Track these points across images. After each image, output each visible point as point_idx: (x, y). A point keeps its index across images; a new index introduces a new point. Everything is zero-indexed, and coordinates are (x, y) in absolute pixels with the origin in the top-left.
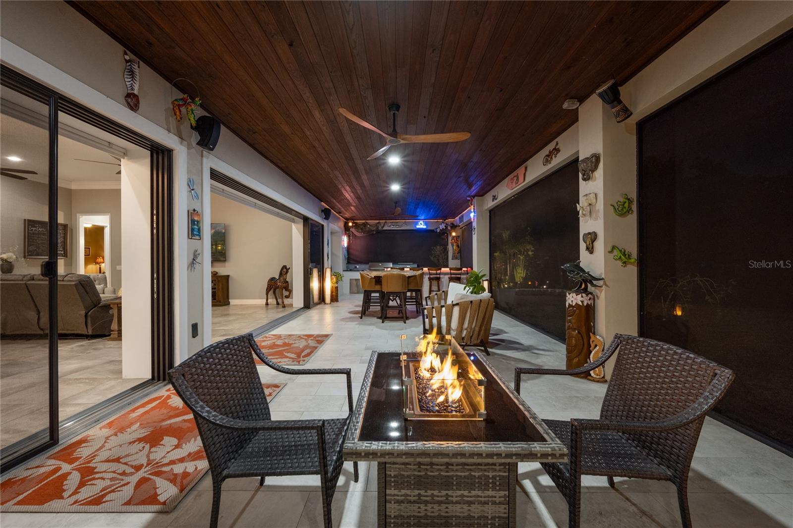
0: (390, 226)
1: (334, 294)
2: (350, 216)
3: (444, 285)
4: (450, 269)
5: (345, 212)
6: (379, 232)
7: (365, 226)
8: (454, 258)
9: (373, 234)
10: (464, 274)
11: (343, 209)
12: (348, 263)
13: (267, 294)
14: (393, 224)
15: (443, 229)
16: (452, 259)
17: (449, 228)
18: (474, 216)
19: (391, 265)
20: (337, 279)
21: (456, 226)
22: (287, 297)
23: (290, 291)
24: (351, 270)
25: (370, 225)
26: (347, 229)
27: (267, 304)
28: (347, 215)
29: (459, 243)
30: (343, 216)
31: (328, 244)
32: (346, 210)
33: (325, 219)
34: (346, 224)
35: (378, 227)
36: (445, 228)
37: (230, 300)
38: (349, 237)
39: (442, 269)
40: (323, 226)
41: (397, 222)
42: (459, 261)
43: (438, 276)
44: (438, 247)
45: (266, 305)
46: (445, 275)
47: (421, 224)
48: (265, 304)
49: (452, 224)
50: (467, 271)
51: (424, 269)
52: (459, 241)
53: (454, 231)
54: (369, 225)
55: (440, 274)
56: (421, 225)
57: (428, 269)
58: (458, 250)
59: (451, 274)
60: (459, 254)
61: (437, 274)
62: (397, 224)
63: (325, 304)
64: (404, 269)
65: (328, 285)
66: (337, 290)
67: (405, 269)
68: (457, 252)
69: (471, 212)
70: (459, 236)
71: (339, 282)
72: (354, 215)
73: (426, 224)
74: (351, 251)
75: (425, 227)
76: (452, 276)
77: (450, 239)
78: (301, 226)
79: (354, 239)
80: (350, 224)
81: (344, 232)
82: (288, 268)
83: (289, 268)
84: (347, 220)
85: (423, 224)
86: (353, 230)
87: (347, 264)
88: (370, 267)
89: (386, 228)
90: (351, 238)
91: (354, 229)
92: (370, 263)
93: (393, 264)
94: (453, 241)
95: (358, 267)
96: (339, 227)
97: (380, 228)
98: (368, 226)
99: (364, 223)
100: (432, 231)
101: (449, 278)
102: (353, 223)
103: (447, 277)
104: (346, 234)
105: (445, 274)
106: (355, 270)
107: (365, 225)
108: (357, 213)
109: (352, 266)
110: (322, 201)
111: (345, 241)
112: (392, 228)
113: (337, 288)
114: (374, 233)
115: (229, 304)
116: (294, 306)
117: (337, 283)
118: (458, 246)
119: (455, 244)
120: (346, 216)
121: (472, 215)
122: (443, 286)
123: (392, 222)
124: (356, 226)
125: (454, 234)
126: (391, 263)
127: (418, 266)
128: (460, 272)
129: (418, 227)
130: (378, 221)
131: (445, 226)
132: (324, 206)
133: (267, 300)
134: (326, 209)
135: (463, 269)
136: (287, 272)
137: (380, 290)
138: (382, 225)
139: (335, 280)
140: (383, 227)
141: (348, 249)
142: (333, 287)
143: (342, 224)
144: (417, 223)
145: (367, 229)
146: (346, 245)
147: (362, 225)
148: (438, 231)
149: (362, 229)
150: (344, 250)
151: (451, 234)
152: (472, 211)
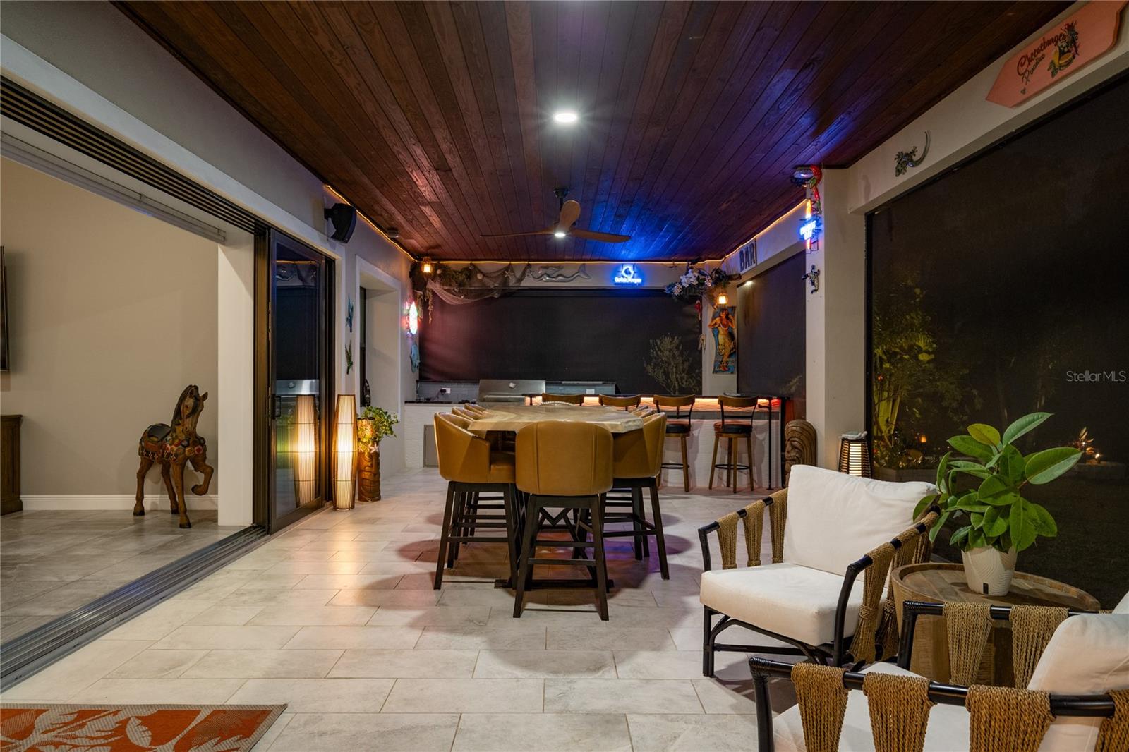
0: (540, 278)
1: (366, 475)
2: (426, 244)
3: (700, 447)
4: (721, 403)
5: (407, 227)
6: (509, 294)
7: (469, 277)
8: (720, 368)
9: (493, 298)
10: (759, 416)
11: (399, 218)
12: (422, 379)
13: (141, 476)
14: (549, 271)
15: (691, 285)
16: (715, 372)
17: (709, 283)
18: (816, 232)
19: (542, 387)
20: (376, 429)
21: (730, 278)
22: (201, 490)
23: (210, 473)
24: (428, 401)
25: (484, 275)
26: (417, 281)
27: (139, 511)
28: (417, 241)
29: (735, 327)
30: (402, 240)
31: (350, 321)
32: (410, 222)
33: (334, 237)
34: (415, 271)
35: (506, 281)
36: (695, 283)
37: (23, 497)
38: (424, 306)
39: (698, 400)
40: (330, 263)
41: (559, 267)
42: (735, 376)
43: (686, 421)
44: (668, 340)
45: (135, 514)
46: (703, 418)
47: (627, 272)
48: (132, 508)
49: (718, 271)
50: (769, 407)
51: (643, 399)
52: (735, 322)
53: (725, 293)
54: (481, 272)
55: (689, 415)
56: (628, 276)
57: (656, 402)
58: (729, 346)
59: (723, 415)
60: (734, 359)
61: (678, 415)
62: (560, 272)
63: (335, 508)
64: (582, 401)
65: (345, 449)
66: (378, 464)
67: (586, 399)
68: (727, 352)
69: (804, 222)
70: (733, 308)
71: (385, 440)
72: (439, 241)
73: (640, 273)
74: (433, 348)
75: (638, 281)
76: (727, 421)
77: (708, 314)
78: (246, 256)
79: (438, 315)
80: (427, 269)
81: (409, 293)
82: (201, 394)
83: (205, 396)
84: (419, 256)
85: (632, 272)
86: (435, 286)
87: (417, 381)
88: (482, 391)
89: (528, 282)
90: (430, 308)
91: (438, 285)
92: (482, 381)
93: (547, 384)
94: (717, 319)
95: (448, 391)
96: (393, 276)
97: (512, 282)
98: (480, 276)
99: (466, 269)
100: (659, 293)
101: (716, 427)
102: (435, 268)
103: (709, 424)
104: (415, 298)
105: (705, 415)
106: (441, 398)
107: (470, 273)
108: (443, 231)
109: (432, 390)
110: (326, 182)
111: (412, 317)
112: (546, 282)
113: (375, 457)
114: (496, 295)
115: (19, 507)
116: (221, 522)
117: (375, 440)
118: (730, 335)
119: (722, 330)
120: (413, 241)
121: (807, 231)
122: (697, 452)
123: (546, 267)
124: (444, 275)
125: (722, 300)
126: (543, 383)
127: (618, 391)
128: (750, 409)
129: (617, 280)
130: (508, 263)
131: (698, 278)
132: (330, 198)
133: (140, 498)
134: (339, 206)
135: (760, 401)
136: (196, 410)
137: (509, 481)
138: (518, 275)
139: (368, 433)
140: (520, 280)
141: (423, 337)
142: (360, 454)
143: (402, 269)
144: (616, 272)
145: (476, 285)
146: (414, 327)
147: (461, 272)
148: (677, 290)
149: (461, 285)
150: (410, 342)
151: (713, 300)
152: (808, 215)
